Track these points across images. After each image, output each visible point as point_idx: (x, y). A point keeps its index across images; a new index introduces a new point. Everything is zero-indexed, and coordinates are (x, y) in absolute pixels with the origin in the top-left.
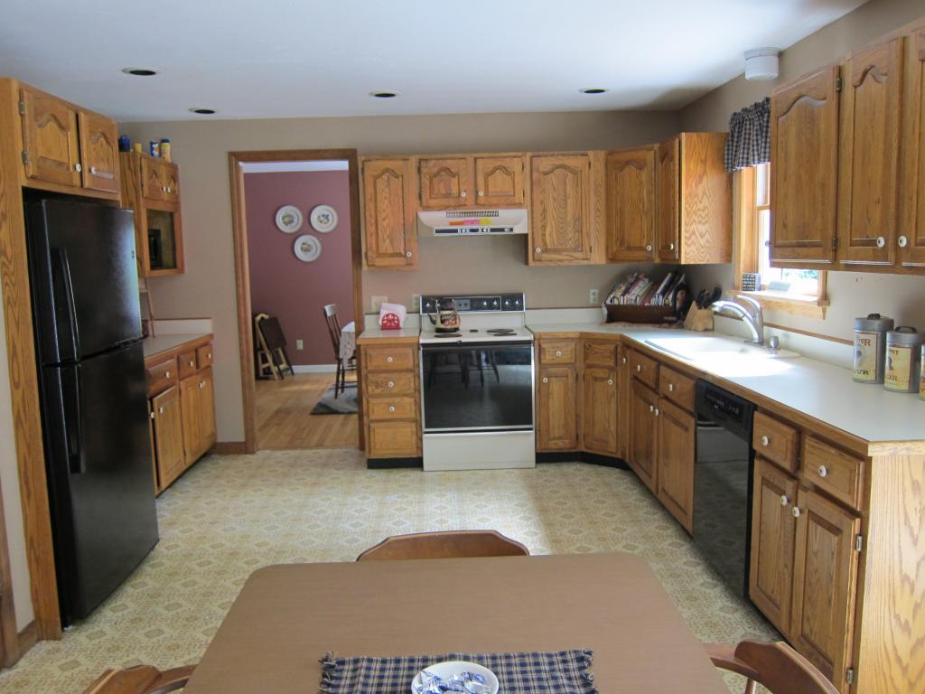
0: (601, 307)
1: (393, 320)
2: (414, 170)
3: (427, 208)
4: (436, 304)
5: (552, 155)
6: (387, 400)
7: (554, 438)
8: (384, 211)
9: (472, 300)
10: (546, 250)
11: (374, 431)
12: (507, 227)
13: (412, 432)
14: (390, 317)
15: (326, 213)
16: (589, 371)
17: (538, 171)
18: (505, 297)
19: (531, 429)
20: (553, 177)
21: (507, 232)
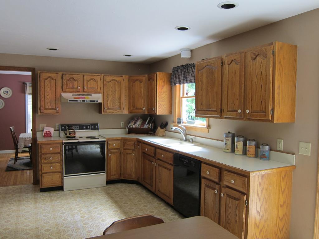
0: (126, 128)
1: (49, 133)
2: (60, 78)
3: (65, 92)
4: (66, 127)
5: (110, 76)
6: (49, 165)
7: (113, 175)
8: (48, 92)
9: (80, 126)
10: (108, 109)
11: (44, 177)
12: (95, 100)
13: (59, 177)
14: (48, 132)
15: (7, 90)
16: (124, 151)
17: (106, 81)
18: (92, 125)
19: (104, 172)
20: (111, 84)
21: (95, 102)
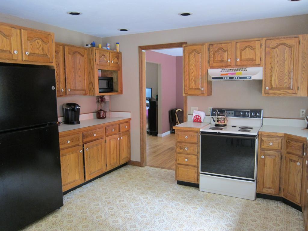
0: (304, 119)
1: (199, 118)
2: (207, 50)
3: (212, 67)
4: (219, 112)
5: (277, 39)
6: (185, 155)
7: (266, 188)
8: (193, 69)
9: (235, 112)
10: (271, 88)
11: (179, 168)
12: (248, 76)
13: (195, 172)
14: (197, 117)
16: (288, 155)
17: (269, 47)
18: (252, 111)
19: (254, 181)
20: (277, 50)
21: (248, 79)
